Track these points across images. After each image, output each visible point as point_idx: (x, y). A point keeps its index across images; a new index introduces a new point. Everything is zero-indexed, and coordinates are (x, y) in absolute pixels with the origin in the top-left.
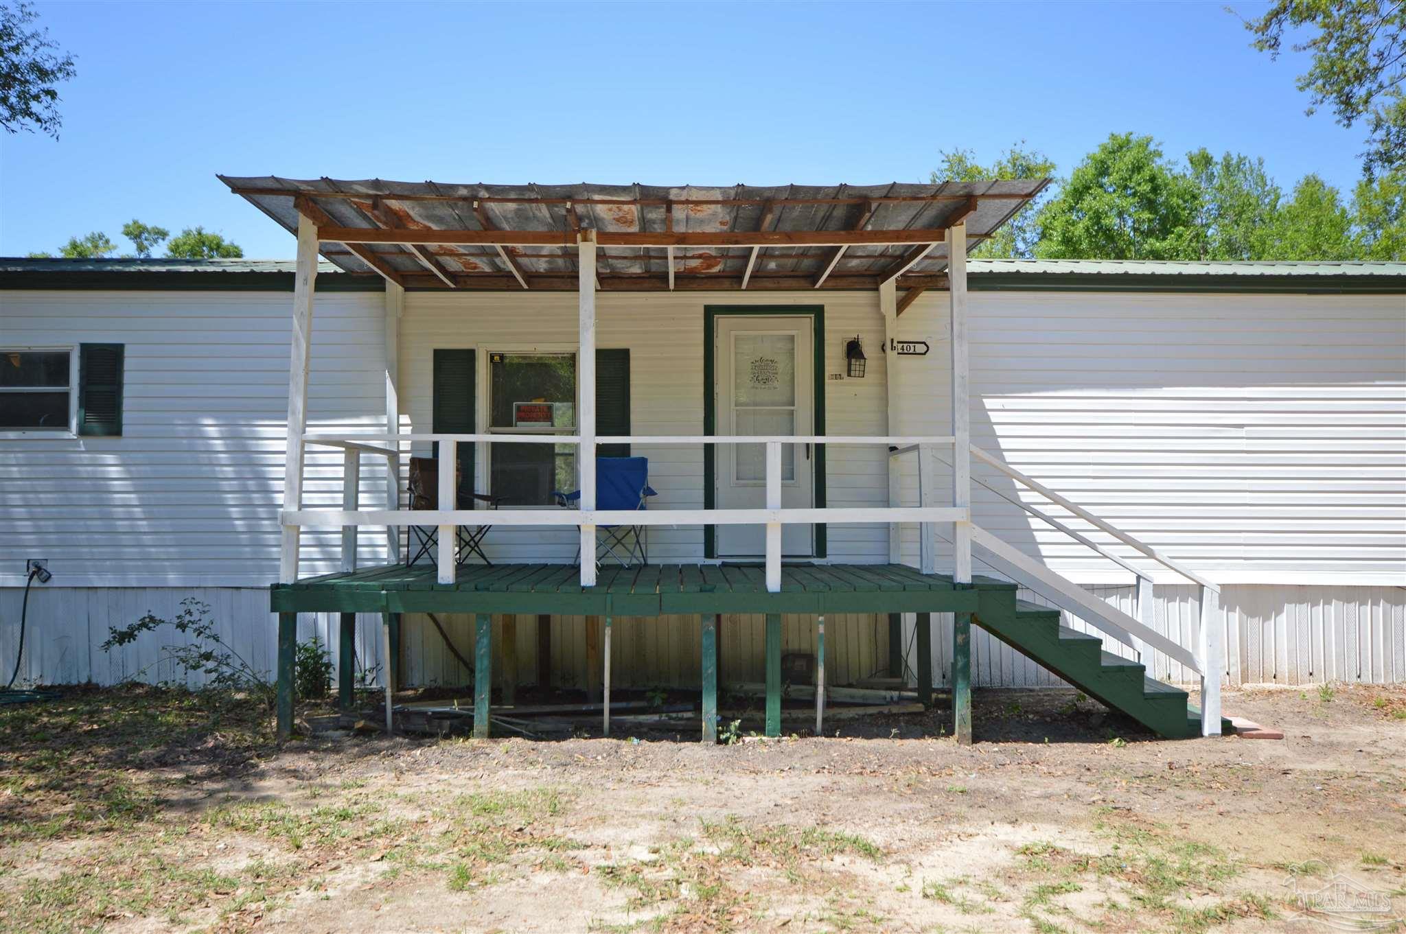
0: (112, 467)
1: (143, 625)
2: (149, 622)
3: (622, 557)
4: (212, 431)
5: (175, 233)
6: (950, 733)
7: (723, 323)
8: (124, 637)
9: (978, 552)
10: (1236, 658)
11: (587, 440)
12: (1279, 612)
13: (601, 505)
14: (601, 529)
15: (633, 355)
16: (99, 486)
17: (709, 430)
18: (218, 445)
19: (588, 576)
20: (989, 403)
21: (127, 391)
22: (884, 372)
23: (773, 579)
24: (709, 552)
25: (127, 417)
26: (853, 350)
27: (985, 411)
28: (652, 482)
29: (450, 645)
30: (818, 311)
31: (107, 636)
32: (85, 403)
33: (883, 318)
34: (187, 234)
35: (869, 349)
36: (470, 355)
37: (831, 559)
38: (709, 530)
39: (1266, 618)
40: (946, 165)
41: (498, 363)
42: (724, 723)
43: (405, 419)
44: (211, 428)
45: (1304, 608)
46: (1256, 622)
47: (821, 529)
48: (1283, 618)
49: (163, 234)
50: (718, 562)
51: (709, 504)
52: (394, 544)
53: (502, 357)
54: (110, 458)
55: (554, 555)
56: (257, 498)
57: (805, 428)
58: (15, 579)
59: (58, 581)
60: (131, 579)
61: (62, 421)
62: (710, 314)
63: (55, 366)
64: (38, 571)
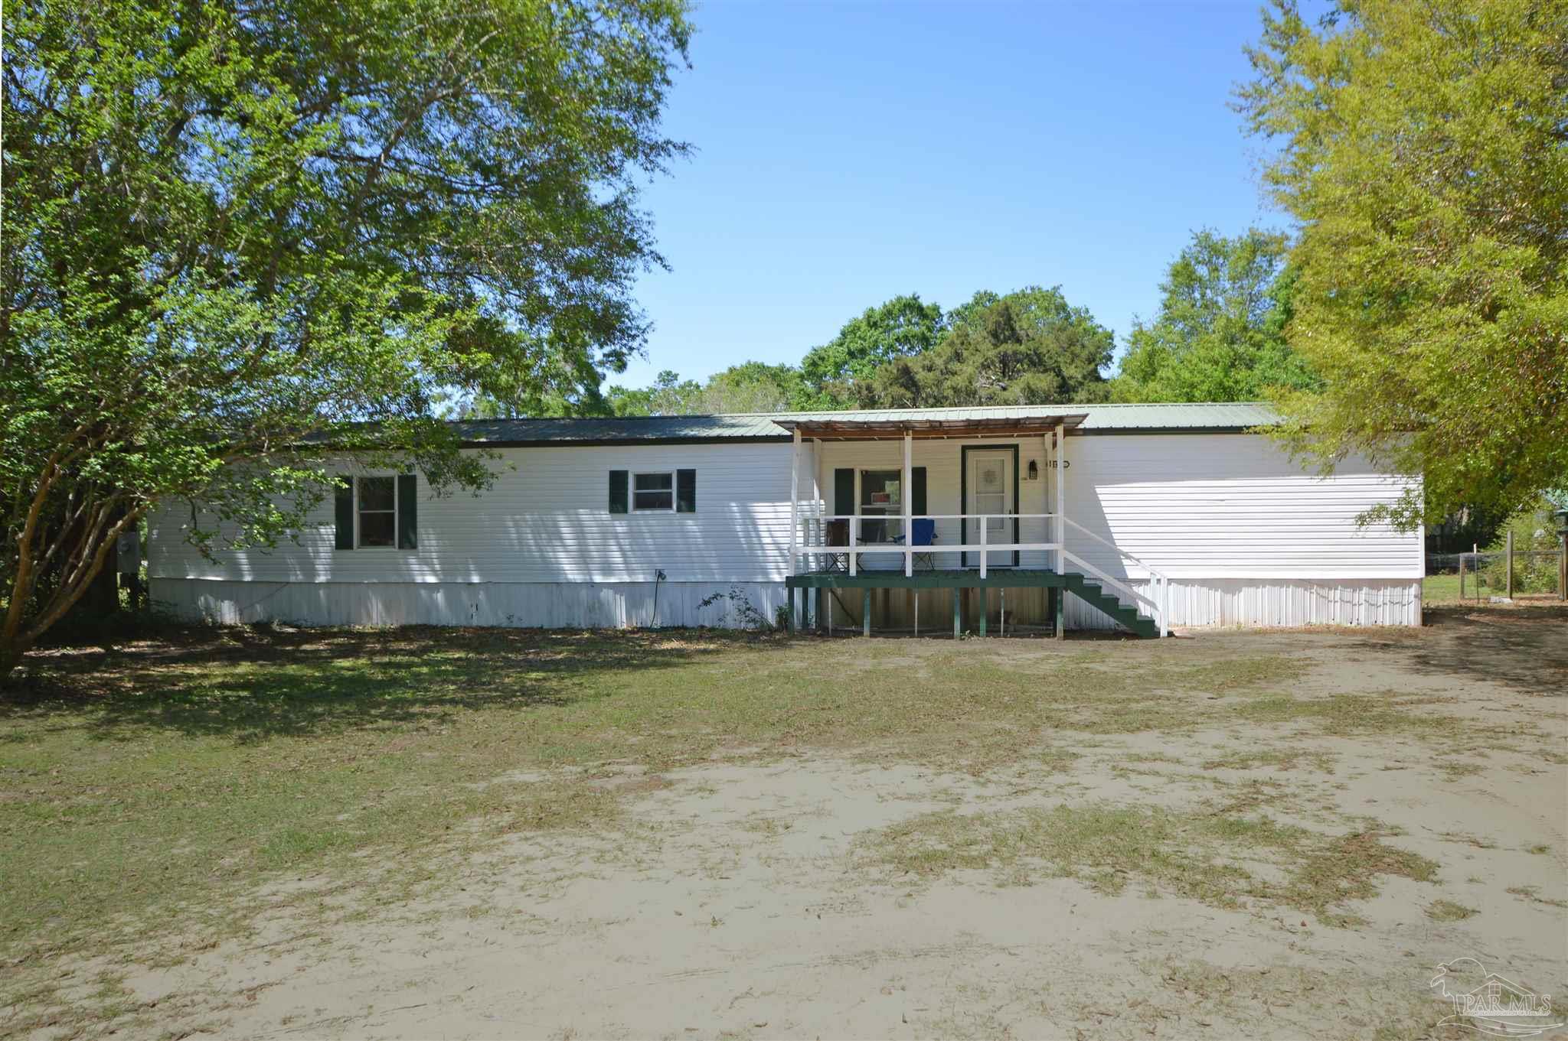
0: (691, 524)
1: (715, 597)
2: (717, 596)
3: (922, 566)
4: (735, 509)
6: (1055, 635)
7: (970, 454)
8: (706, 603)
9: (1067, 562)
10: (1218, 615)
11: (908, 517)
12: (1240, 591)
13: (914, 543)
14: (914, 554)
15: (928, 470)
16: (684, 534)
17: (964, 512)
18: (738, 515)
19: (909, 573)
20: (1098, 490)
21: (697, 491)
22: (1046, 477)
23: (983, 574)
24: (964, 564)
25: (698, 503)
26: (1033, 466)
27: (1096, 494)
28: (936, 531)
29: (843, 607)
30: (1016, 447)
31: (701, 602)
32: (679, 499)
33: (1046, 451)
35: (1040, 466)
36: (851, 472)
37: (1021, 567)
38: (964, 554)
39: (1234, 594)
40: (1195, 241)
41: (866, 475)
42: (963, 631)
43: (822, 504)
44: (734, 506)
45: (1252, 590)
46: (1228, 597)
47: (1017, 553)
48: (1242, 594)
50: (967, 569)
51: (964, 542)
52: (818, 561)
53: (867, 472)
54: (690, 522)
55: (895, 566)
56: (755, 540)
57: (1009, 504)
58: (651, 578)
59: (669, 579)
60: (700, 578)
61: (669, 506)
62: (964, 449)
63: (666, 480)
64: (660, 575)
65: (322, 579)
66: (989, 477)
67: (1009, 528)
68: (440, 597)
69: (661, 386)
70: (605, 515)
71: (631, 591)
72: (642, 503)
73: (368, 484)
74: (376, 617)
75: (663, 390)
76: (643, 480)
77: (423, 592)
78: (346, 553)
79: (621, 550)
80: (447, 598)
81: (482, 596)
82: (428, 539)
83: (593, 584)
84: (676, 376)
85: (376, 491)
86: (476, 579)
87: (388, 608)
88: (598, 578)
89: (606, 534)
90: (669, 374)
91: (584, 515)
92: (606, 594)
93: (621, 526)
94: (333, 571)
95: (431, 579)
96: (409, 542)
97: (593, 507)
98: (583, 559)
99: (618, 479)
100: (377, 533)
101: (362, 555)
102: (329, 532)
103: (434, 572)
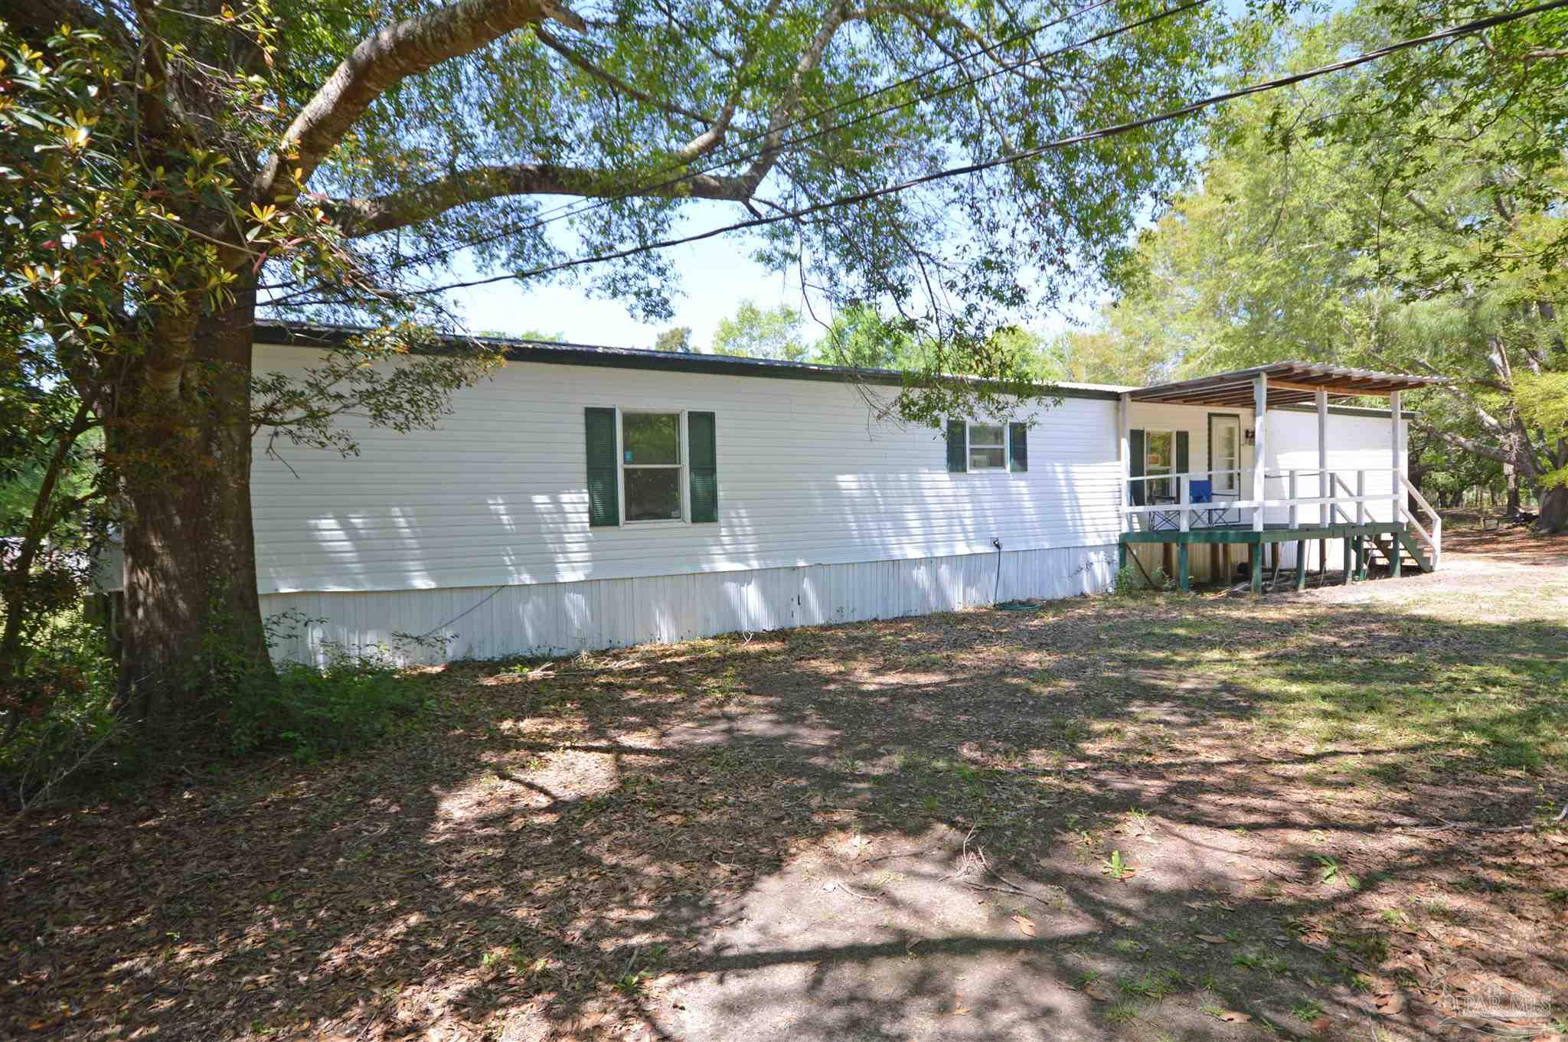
4: (1058, 469)
7: (1215, 420)
15: (1190, 434)
16: (1018, 498)
18: (1060, 476)
21: (1028, 448)
25: (1029, 461)
30: (1239, 417)
36: (1141, 433)
54: (1022, 483)
58: (988, 548)
59: (1004, 548)
60: (1031, 547)
61: (1003, 465)
62: (1210, 415)
64: (996, 544)
65: (568, 577)
68: (751, 590)
70: (944, 478)
76: (975, 433)
77: (729, 585)
78: (608, 532)
79: (962, 519)
80: (761, 587)
81: (807, 584)
83: (932, 560)
86: (800, 563)
87: (678, 616)
88: (937, 552)
91: (924, 474)
93: (961, 489)
94: (589, 563)
95: (741, 565)
96: (706, 511)
97: (932, 468)
99: (955, 432)
101: (632, 531)
102: (581, 501)
103: (743, 556)
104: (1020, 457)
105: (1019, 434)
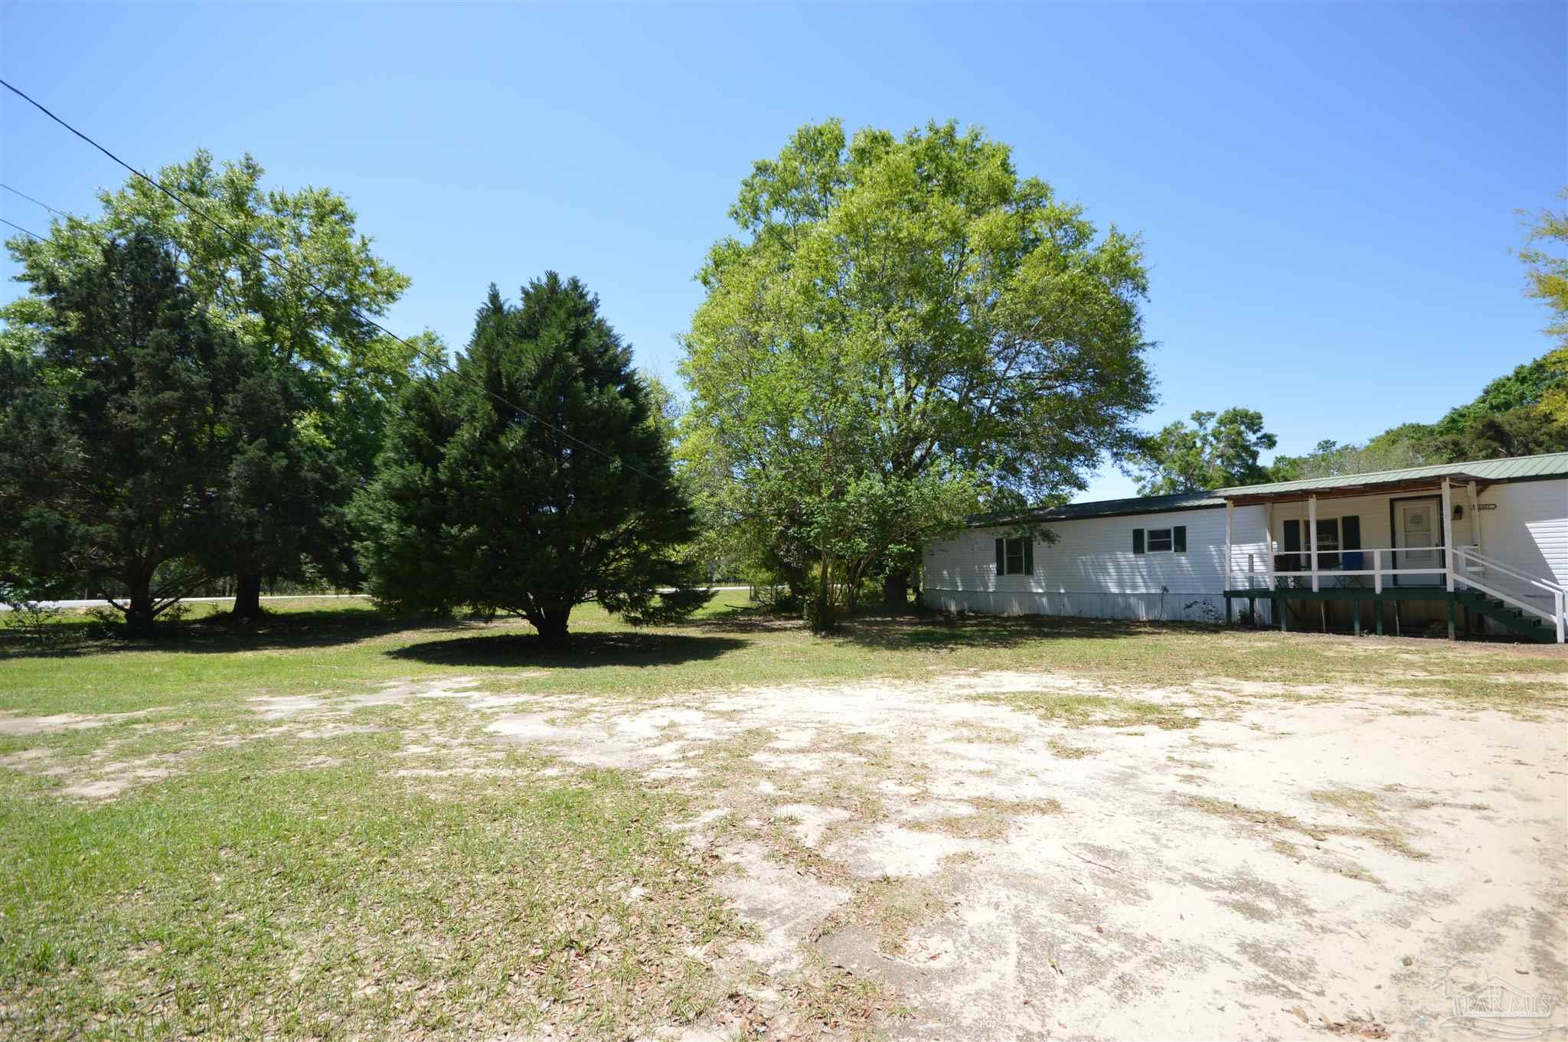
0: (1184, 559)
2: (1195, 603)
4: (1214, 549)
5: (1220, 413)
7: (1398, 504)
11: (1313, 552)
15: (1360, 517)
16: (1179, 565)
18: (1216, 553)
19: (1315, 589)
20: (1528, 525)
21: (1187, 539)
22: (1471, 517)
23: (1377, 591)
25: (1187, 546)
26: (1458, 510)
27: (1526, 528)
30: (1440, 497)
31: (1185, 606)
32: (1176, 544)
33: (1469, 497)
34: (1227, 412)
35: (1466, 510)
36: (1297, 522)
38: (1395, 576)
42: (1362, 630)
43: (1275, 543)
44: (1212, 548)
49: (1213, 415)
51: (1395, 567)
54: (1183, 557)
57: (1435, 538)
58: (1159, 591)
59: (1170, 592)
60: (1190, 592)
61: (1170, 549)
62: (1392, 501)
63: (1167, 533)
64: (1165, 589)
65: (991, 590)
66: (1417, 520)
67: (1437, 558)
68: (1045, 600)
69: (1321, 452)
70: (1131, 555)
71: (1147, 598)
72: (1154, 547)
73: (1010, 543)
74: (1016, 610)
75: (1323, 455)
76: (1153, 534)
77: (1037, 597)
78: (1001, 577)
79: (1142, 576)
80: (1048, 599)
81: (1066, 600)
82: (1039, 571)
83: (1125, 595)
84: (1334, 444)
85: (1014, 545)
86: (1062, 591)
87: (1020, 604)
88: (1128, 591)
89: (1134, 568)
90: (1327, 442)
91: (1119, 555)
92: (1132, 600)
93: (1141, 562)
94: (996, 587)
95: (1040, 591)
96: (1029, 571)
97: (1124, 551)
98: (1120, 583)
99: (1138, 534)
100: (1015, 568)
101: (1008, 578)
102: (993, 567)
103: (1042, 587)
104: (1181, 546)
105: (1181, 532)
